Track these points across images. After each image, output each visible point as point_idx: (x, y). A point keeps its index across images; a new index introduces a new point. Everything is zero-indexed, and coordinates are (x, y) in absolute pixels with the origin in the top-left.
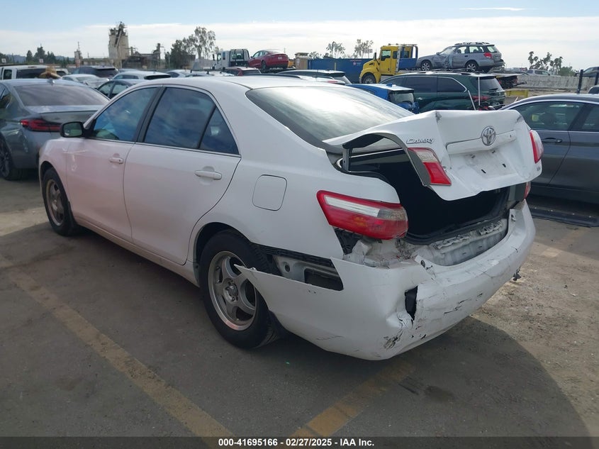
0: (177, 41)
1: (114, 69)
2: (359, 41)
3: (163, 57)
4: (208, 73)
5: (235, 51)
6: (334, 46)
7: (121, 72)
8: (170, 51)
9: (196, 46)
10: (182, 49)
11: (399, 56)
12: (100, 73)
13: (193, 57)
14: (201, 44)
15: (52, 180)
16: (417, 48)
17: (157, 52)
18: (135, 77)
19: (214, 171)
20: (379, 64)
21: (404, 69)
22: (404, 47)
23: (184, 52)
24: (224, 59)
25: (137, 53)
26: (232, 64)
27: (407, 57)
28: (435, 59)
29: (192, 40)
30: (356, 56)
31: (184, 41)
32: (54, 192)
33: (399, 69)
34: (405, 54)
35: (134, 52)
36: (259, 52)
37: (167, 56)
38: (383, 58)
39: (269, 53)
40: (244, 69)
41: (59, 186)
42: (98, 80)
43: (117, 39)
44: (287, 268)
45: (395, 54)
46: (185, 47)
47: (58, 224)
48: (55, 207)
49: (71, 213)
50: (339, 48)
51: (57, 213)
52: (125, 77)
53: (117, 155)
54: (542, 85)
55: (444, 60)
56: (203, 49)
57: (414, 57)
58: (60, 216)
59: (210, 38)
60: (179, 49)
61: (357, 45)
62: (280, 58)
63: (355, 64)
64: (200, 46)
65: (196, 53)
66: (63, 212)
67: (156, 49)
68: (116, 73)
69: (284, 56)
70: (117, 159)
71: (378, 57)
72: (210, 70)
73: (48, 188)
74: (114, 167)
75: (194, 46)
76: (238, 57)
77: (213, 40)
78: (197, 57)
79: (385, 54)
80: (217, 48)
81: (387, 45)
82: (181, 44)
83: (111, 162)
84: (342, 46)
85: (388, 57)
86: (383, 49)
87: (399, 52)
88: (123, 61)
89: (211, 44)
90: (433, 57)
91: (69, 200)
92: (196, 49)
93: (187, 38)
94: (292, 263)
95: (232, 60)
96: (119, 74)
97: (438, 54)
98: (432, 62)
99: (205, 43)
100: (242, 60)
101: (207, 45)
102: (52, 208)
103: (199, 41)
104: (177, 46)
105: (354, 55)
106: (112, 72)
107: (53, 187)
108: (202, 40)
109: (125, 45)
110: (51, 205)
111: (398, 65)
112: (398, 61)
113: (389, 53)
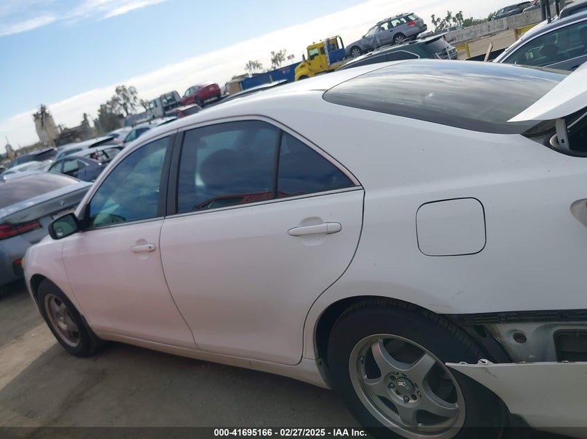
0: (101, 106)
1: (52, 150)
2: (273, 53)
3: (92, 125)
4: (150, 123)
5: (165, 96)
6: (252, 64)
7: (60, 150)
8: (98, 117)
9: (121, 105)
10: (108, 111)
11: (326, 51)
12: (41, 157)
13: (121, 116)
14: (125, 101)
15: (51, 295)
16: (340, 38)
17: (85, 122)
18: (79, 150)
19: (322, 223)
20: (310, 64)
21: (335, 61)
22: (328, 41)
23: (111, 114)
24: (156, 106)
25: (66, 129)
26: (166, 109)
27: (334, 49)
28: (362, 43)
29: (115, 100)
30: (275, 68)
31: (108, 103)
32: (57, 308)
33: (331, 63)
34: (332, 47)
35: (63, 129)
36: (189, 89)
37: (96, 122)
38: (311, 57)
39: (199, 87)
40: (183, 108)
41: (61, 298)
42: (41, 165)
43: (42, 122)
44: (520, 337)
45: (322, 50)
46: (111, 109)
47: (74, 345)
48: (64, 326)
49: (89, 328)
50: (257, 65)
51: (69, 331)
52: (68, 153)
53: (141, 241)
54: (466, 38)
55: (372, 41)
56: (129, 105)
57: (340, 47)
58: (73, 335)
59: (132, 93)
60: (106, 112)
61: (273, 57)
62: (212, 89)
63: (284, 72)
64: (125, 104)
65: (123, 112)
66: (77, 330)
67: (83, 119)
68: (56, 153)
69: (215, 86)
70: (145, 247)
71: (306, 58)
72: (151, 120)
73: (46, 305)
74: (144, 258)
75: (119, 106)
76: (169, 101)
77: (135, 95)
78: (125, 115)
79: (312, 53)
80: (142, 100)
81: (311, 44)
82: (106, 107)
83: (135, 252)
84: (259, 62)
85: (316, 55)
86: (309, 49)
87: (326, 47)
88: (55, 141)
89: (135, 98)
90: (359, 42)
91: (82, 312)
92: (122, 107)
93: (110, 99)
94: (528, 329)
95: (164, 105)
96: (60, 153)
97: (364, 37)
98: (361, 47)
99: (128, 99)
100: (174, 102)
101: (132, 101)
102: (59, 328)
103: (122, 99)
104: (103, 110)
105: (272, 67)
106: (52, 152)
107: (53, 303)
108: (125, 97)
109: (52, 125)
110: (56, 323)
111: (328, 60)
112: (327, 55)
113: (316, 51)
